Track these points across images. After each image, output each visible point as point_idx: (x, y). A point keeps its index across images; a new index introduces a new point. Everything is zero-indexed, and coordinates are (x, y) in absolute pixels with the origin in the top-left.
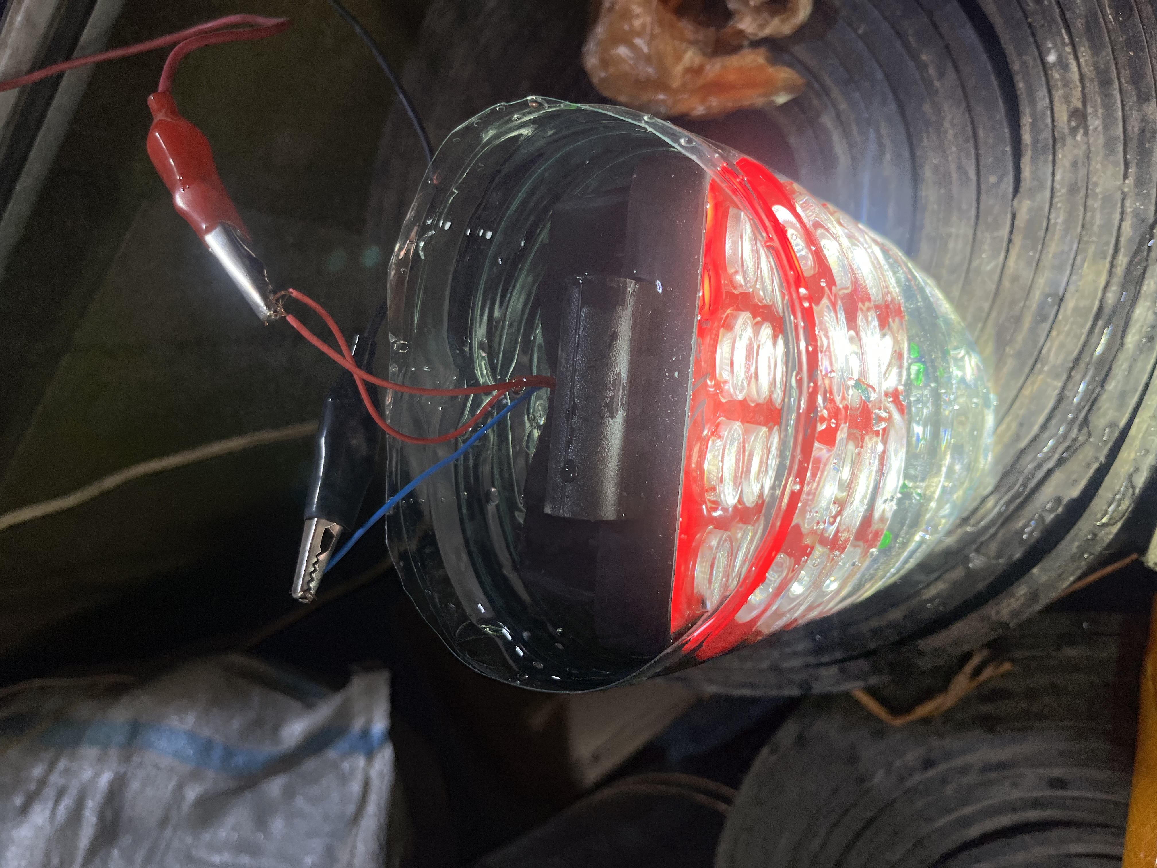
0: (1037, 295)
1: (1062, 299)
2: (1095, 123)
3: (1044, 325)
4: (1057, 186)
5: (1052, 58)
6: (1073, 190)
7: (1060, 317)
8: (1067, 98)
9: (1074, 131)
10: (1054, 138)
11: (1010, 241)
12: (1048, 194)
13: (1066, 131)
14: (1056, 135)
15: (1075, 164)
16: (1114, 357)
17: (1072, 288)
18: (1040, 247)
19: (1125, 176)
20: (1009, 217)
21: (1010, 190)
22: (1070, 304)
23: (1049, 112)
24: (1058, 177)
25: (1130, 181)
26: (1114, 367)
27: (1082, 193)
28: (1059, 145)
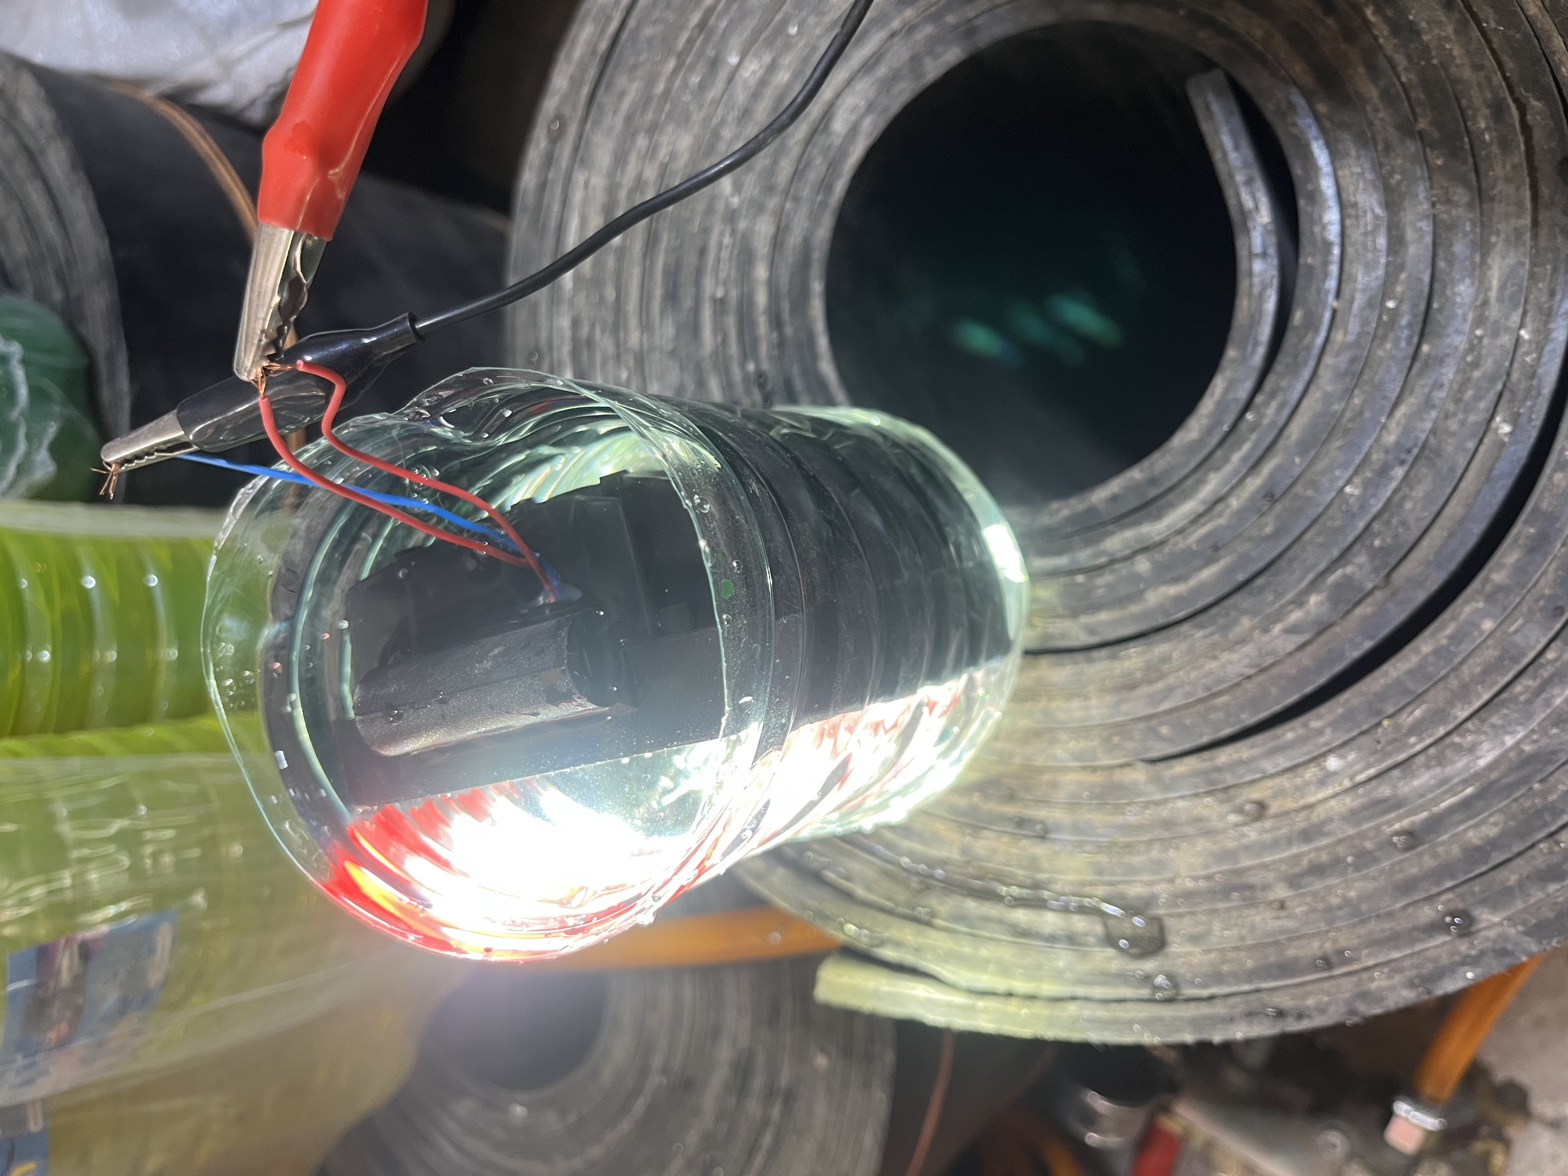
1: (1044, 839)
2: (1252, 833)
3: (1011, 826)
4: (1169, 805)
5: (1333, 763)
6: (1167, 824)
7: (1023, 842)
8: (1279, 793)
9: (1240, 810)
10: (1227, 789)
11: (1094, 769)
12: (1158, 797)
13: (1238, 801)
14: (1231, 791)
15: (1199, 820)
17: (1058, 847)
18: (1095, 802)
19: (1195, 879)
20: (1122, 761)
21: (1155, 754)
22: (1040, 850)
23: (1258, 776)
24: (1181, 803)
25: (1189, 884)
27: (1166, 835)
28: (1221, 796)
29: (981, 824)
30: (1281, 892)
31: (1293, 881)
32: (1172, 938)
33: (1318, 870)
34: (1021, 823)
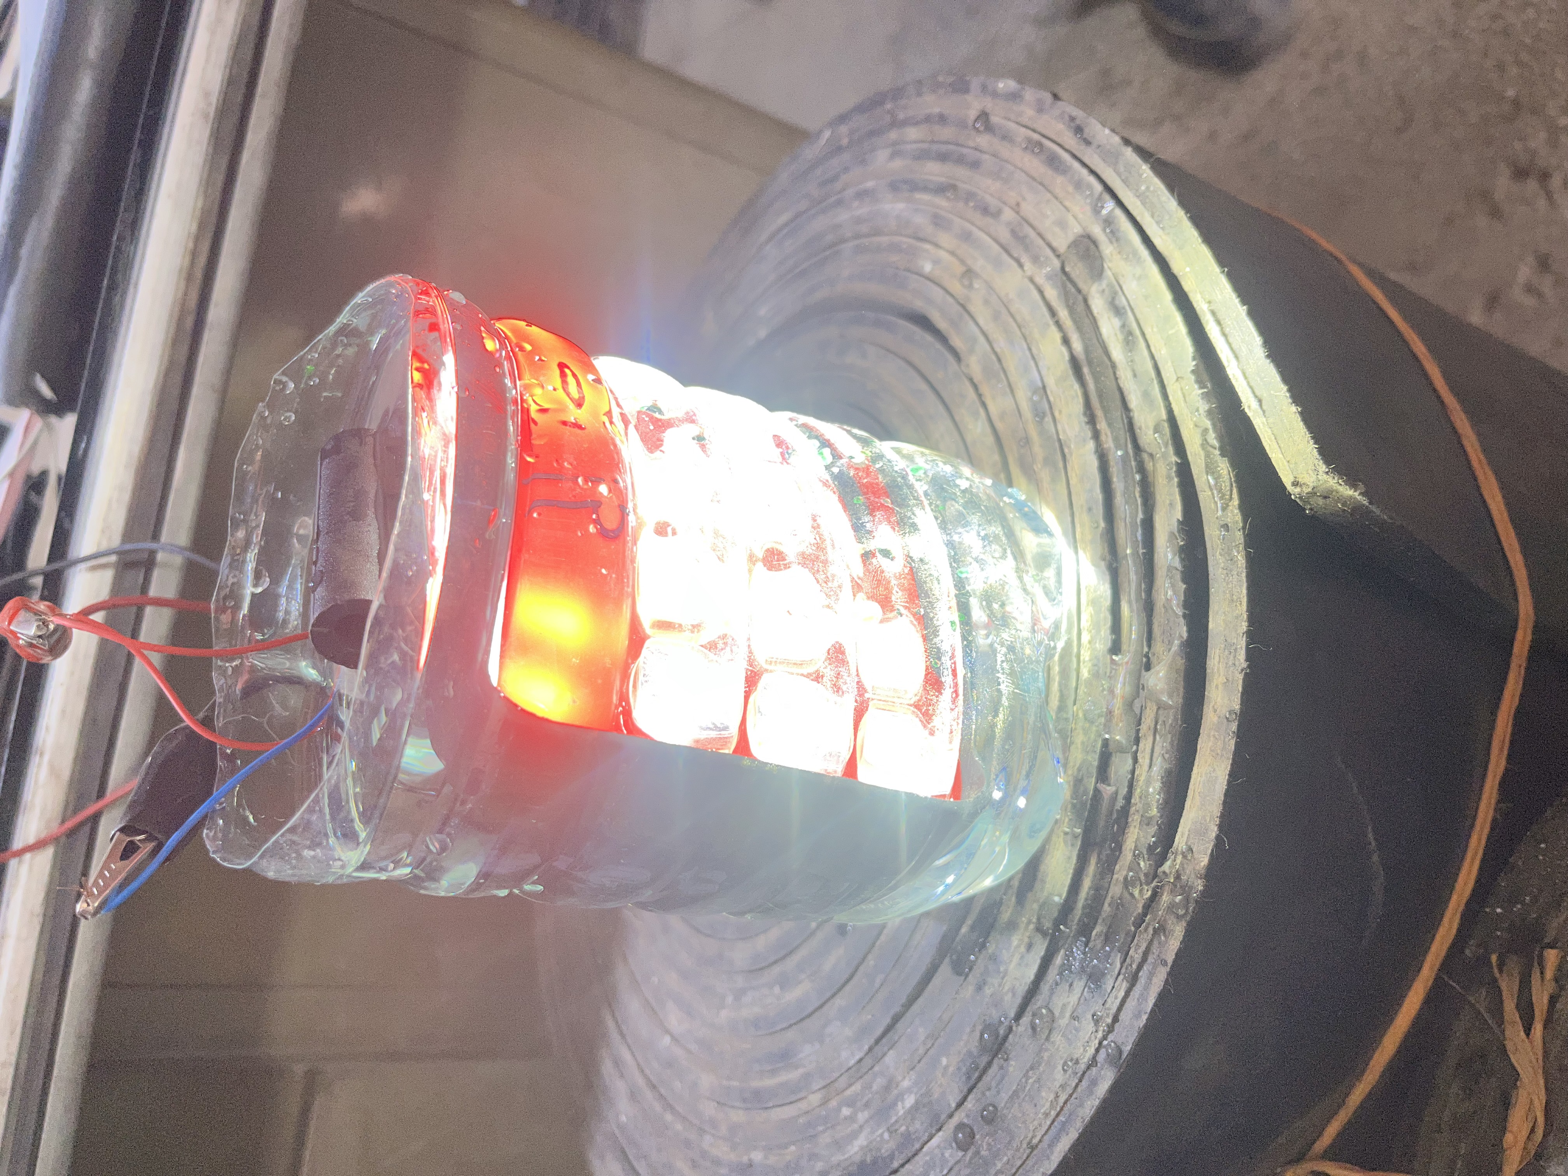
0: (1025, 407)
1: (1044, 387)
2: (979, 265)
3: (1046, 419)
4: (985, 328)
5: (928, 268)
6: (996, 317)
7: (1052, 399)
8: (951, 275)
9: (970, 286)
10: (961, 305)
11: (980, 396)
12: (982, 339)
13: (966, 292)
14: (962, 302)
15: (986, 302)
16: (1116, 379)
17: (1044, 372)
18: (1002, 376)
19: (1021, 266)
20: (967, 383)
22: (1051, 382)
23: (947, 296)
24: (981, 322)
25: (1028, 266)
26: (1122, 385)
27: (1004, 311)
28: (967, 305)
29: (1057, 444)
30: (1008, 214)
31: (996, 215)
32: (1071, 238)
33: (985, 210)
34: (1039, 415)
